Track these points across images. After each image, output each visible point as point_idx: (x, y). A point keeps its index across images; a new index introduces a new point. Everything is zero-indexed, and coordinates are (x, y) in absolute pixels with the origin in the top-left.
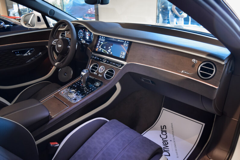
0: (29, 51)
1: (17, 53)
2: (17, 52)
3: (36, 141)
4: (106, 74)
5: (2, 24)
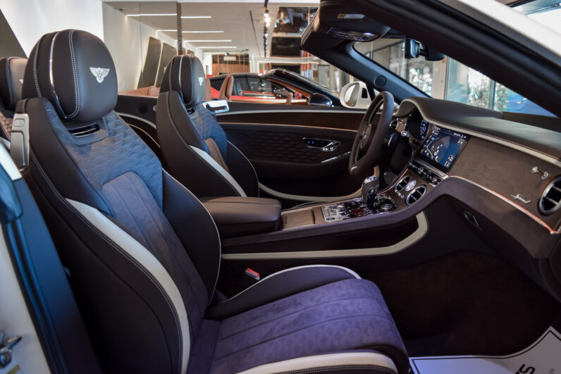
0: (331, 143)
1: (311, 145)
2: (311, 141)
3: (222, 253)
4: (412, 194)
5: (328, 103)
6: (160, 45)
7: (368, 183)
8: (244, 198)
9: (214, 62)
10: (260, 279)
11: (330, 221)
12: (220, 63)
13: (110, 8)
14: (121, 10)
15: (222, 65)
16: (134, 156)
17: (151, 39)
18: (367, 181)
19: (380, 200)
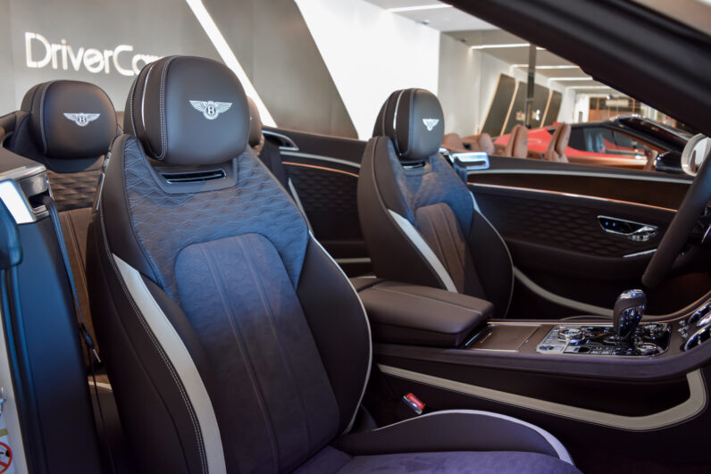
0: (643, 229)
6: (514, 85)
7: (625, 300)
8: (452, 293)
9: (592, 107)
10: (423, 414)
11: (543, 352)
12: (601, 108)
13: (450, 40)
14: (463, 41)
15: (603, 111)
16: (267, 215)
17: (503, 77)
18: (625, 296)
19: (655, 333)
